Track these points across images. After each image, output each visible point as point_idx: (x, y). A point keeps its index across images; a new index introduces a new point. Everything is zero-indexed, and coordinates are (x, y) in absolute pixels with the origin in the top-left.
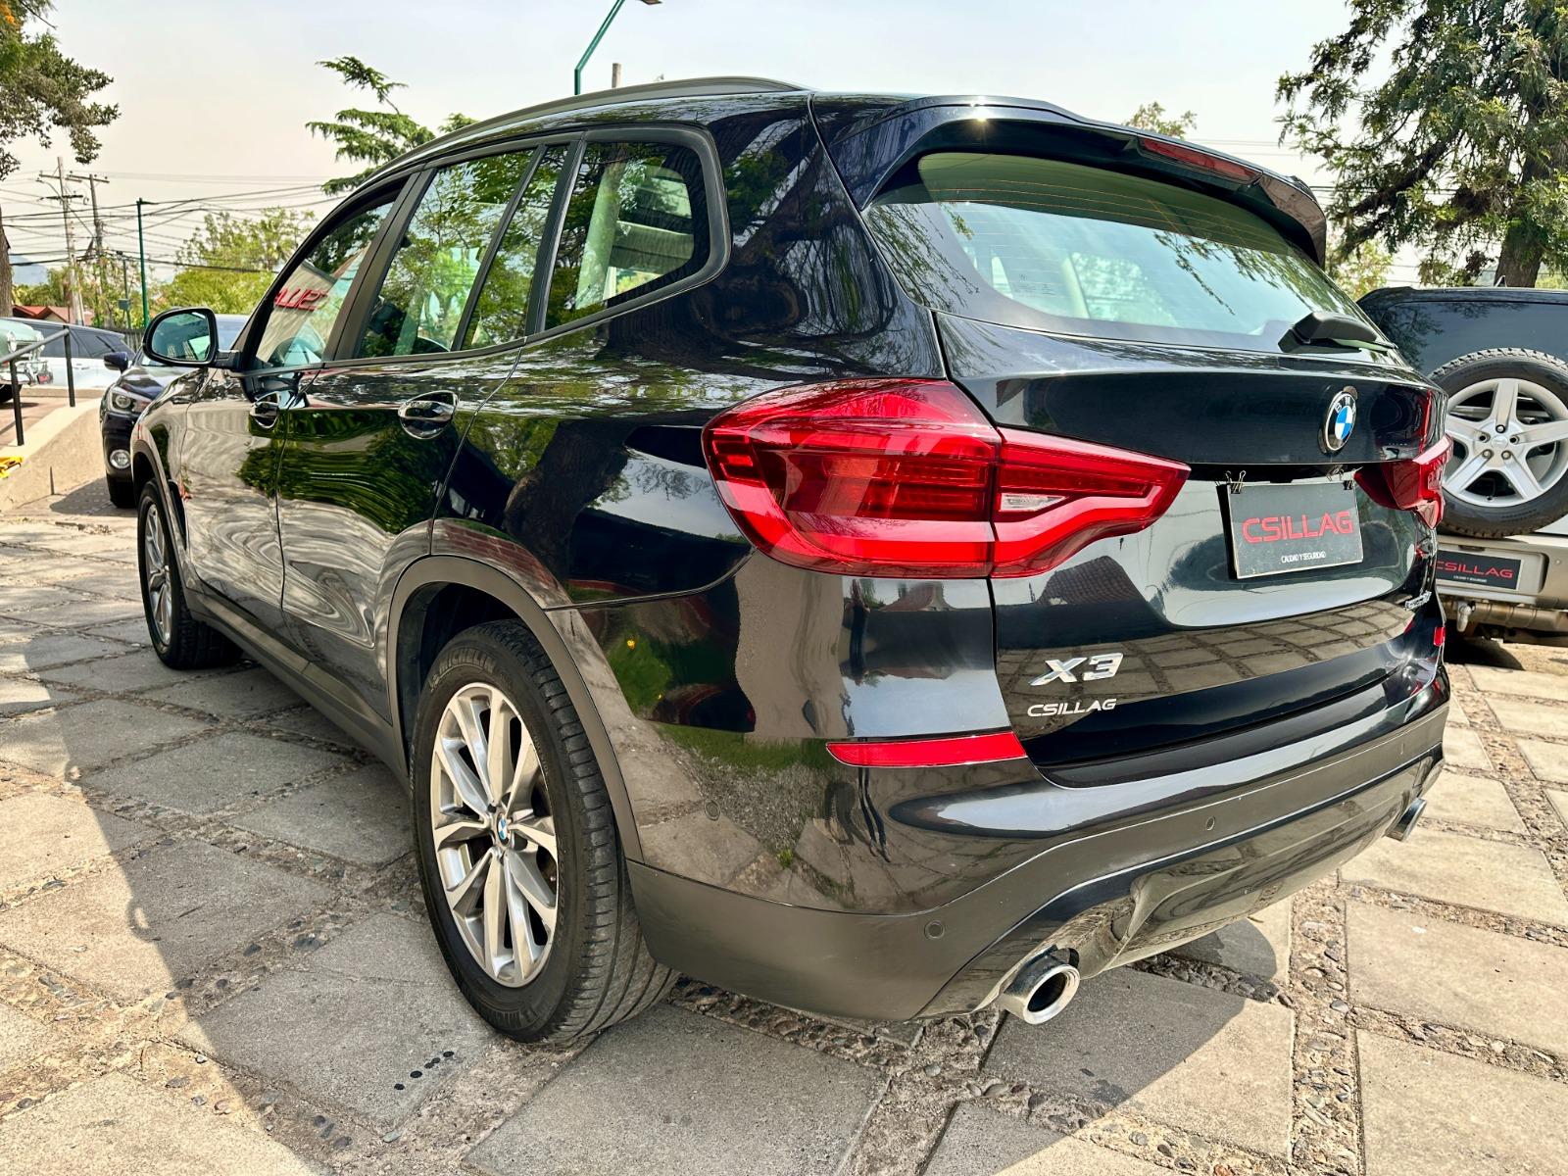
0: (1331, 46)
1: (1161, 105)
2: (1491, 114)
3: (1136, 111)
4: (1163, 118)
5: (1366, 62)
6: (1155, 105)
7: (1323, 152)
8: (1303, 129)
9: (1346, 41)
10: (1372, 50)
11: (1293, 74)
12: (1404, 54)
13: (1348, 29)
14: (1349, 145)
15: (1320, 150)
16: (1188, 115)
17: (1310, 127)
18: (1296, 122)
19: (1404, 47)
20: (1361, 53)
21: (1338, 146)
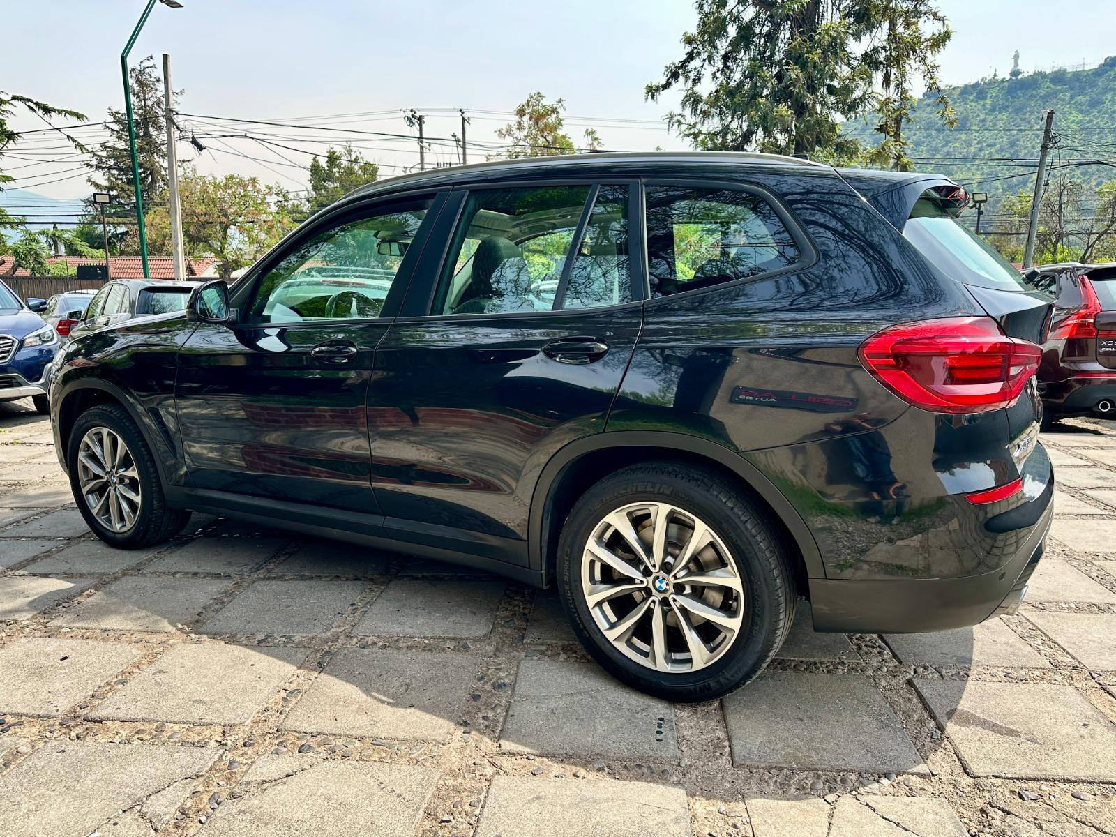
0: (675, 67)
1: (543, 94)
2: (781, 116)
3: (527, 98)
4: (545, 102)
5: (699, 79)
6: (539, 93)
7: (692, 136)
8: (680, 123)
9: (684, 64)
10: (703, 71)
11: (655, 83)
12: (718, 74)
13: (684, 57)
14: (706, 132)
15: (690, 134)
16: (560, 101)
17: (683, 121)
18: (675, 119)
19: (718, 70)
20: (696, 73)
21: (700, 132)
